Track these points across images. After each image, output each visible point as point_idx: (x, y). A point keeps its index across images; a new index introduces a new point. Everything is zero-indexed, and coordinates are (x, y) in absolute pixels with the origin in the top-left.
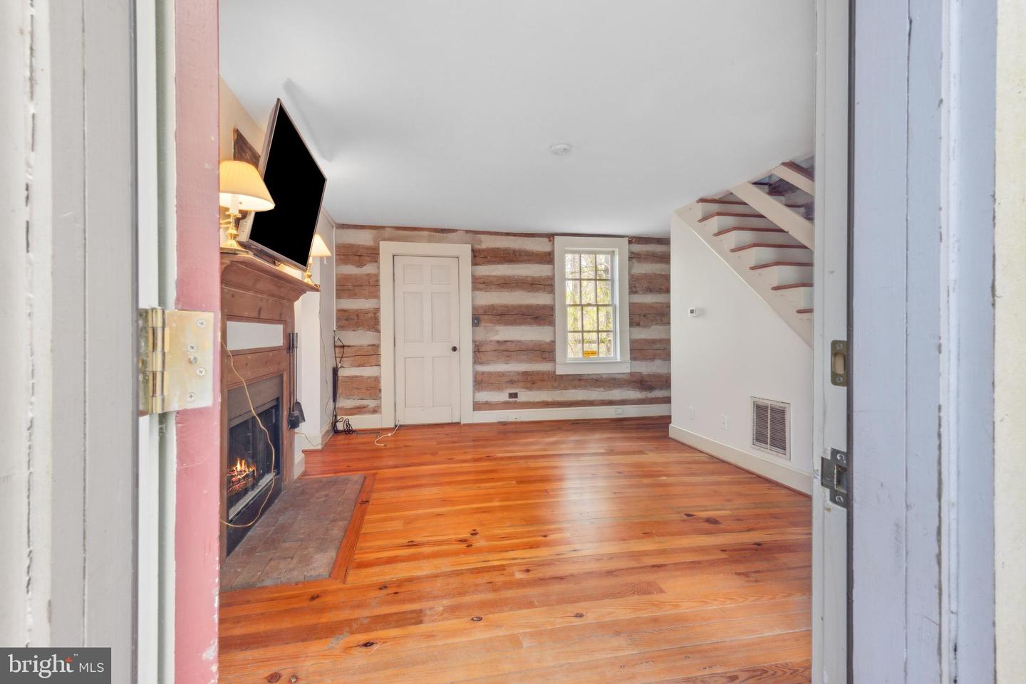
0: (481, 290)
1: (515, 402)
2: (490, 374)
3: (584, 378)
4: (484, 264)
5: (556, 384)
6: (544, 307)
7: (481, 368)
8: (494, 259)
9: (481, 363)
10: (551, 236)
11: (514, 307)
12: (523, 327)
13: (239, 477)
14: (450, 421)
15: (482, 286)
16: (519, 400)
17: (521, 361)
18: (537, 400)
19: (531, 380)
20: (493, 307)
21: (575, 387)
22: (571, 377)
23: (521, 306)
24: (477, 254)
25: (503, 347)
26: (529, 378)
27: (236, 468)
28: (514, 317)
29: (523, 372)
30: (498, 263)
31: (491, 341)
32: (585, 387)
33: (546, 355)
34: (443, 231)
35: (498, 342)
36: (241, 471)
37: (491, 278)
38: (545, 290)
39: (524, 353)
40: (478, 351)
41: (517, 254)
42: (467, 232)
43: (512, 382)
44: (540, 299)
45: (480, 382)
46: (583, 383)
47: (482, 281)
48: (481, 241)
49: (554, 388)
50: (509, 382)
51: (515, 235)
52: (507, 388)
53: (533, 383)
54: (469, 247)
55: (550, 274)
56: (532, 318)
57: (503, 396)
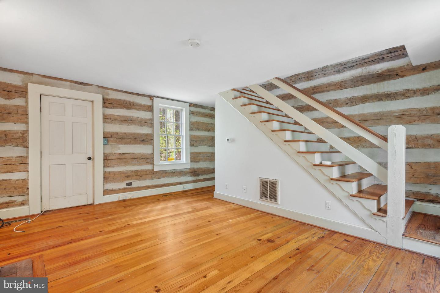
0: (109, 123)
1: (130, 188)
2: (114, 173)
3: (168, 172)
4: (111, 108)
5: (153, 176)
6: (147, 135)
7: (108, 170)
8: (117, 105)
9: (108, 167)
10: (151, 97)
11: (130, 134)
12: (135, 145)
14: (86, 204)
15: (109, 121)
16: (133, 186)
17: (134, 165)
18: (143, 185)
19: (139, 175)
20: (117, 133)
21: (163, 177)
22: (162, 172)
23: (134, 134)
24: (105, 101)
25: (123, 157)
26: (139, 173)
28: (130, 140)
29: (135, 171)
30: (120, 108)
31: (115, 154)
32: (168, 177)
33: (148, 161)
34: (81, 83)
35: (120, 154)
37: (116, 117)
38: (148, 125)
39: (136, 160)
40: (107, 159)
41: (132, 104)
42: (99, 87)
43: (128, 177)
44: (145, 130)
45: (107, 178)
46: (167, 174)
47: (110, 117)
48: (109, 94)
49: (152, 178)
50: (125, 177)
51: (130, 93)
52: (125, 180)
53: (141, 177)
54: (101, 97)
55: (151, 117)
56: (140, 141)
57: (123, 185)
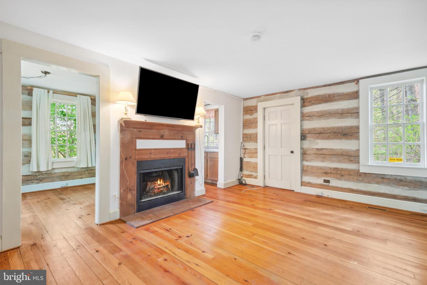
0: (307, 120)
1: (328, 186)
2: (312, 167)
3: (387, 177)
4: (309, 106)
5: (361, 179)
6: (351, 128)
7: (306, 163)
8: (315, 102)
9: (307, 161)
10: (357, 81)
11: (328, 129)
12: (334, 140)
13: (159, 187)
14: (290, 189)
15: (308, 118)
16: (330, 184)
17: (333, 161)
18: (344, 186)
19: (340, 174)
20: (314, 129)
21: (378, 183)
22: (374, 176)
23: (334, 128)
24: (305, 101)
25: (321, 152)
26: (339, 172)
27: (158, 183)
28: (328, 134)
29: (334, 168)
30: (318, 104)
31: (312, 149)
32: (388, 184)
33: (352, 159)
34: (287, 92)
35: (317, 149)
36: (160, 184)
37: (314, 113)
38: (352, 116)
39: (335, 156)
40: (305, 154)
41: (332, 96)
42: (299, 90)
43: (326, 173)
44: (347, 122)
45: (304, 171)
46: (386, 181)
47: (308, 115)
48: (308, 93)
49: (358, 181)
50: (323, 173)
51: (329, 85)
52: (322, 176)
53: (342, 176)
54: (299, 98)
55: (356, 106)
56: (341, 135)
57: (320, 181)
